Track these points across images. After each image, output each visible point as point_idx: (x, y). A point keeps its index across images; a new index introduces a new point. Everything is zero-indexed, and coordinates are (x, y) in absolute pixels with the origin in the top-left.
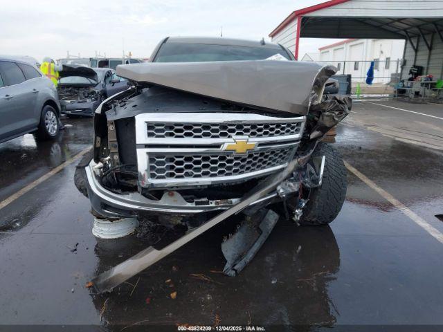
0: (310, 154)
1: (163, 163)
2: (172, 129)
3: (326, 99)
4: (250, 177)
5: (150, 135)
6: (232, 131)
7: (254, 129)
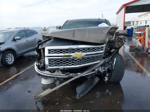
0: (110, 57)
1: (53, 62)
2: (56, 51)
3: (116, 38)
4: (84, 66)
5: (49, 53)
6: (76, 51)
7: (84, 50)
